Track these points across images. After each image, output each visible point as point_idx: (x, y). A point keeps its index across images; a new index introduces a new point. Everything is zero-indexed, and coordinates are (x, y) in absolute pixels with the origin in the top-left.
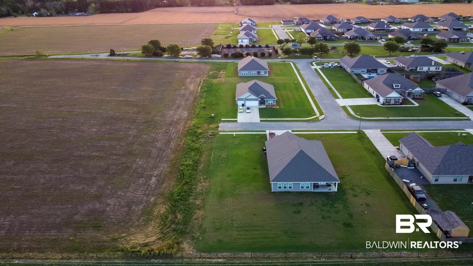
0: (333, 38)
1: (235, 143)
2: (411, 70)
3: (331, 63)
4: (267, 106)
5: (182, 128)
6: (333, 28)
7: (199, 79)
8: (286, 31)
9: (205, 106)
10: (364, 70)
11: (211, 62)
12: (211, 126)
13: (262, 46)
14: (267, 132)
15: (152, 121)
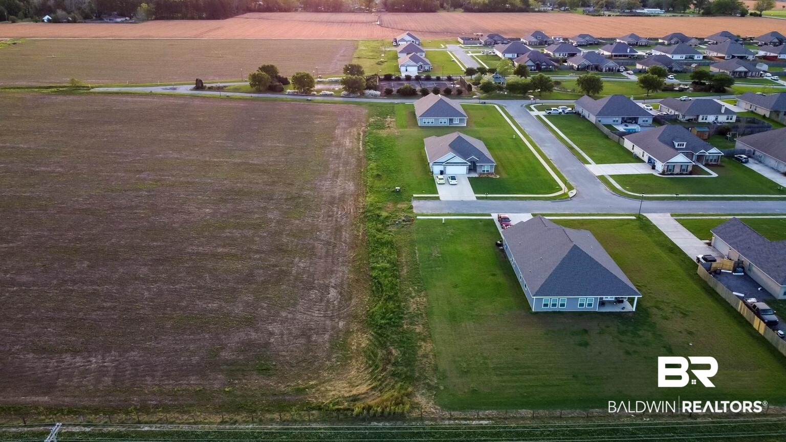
0: (551, 67)
1: (448, 234)
2: (688, 120)
3: (562, 106)
4: (481, 174)
5: (353, 209)
6: (546, 51)
7: (355, 129)
8: (471, 54)
9: (380, 173)
10: (617, 119)
11: (366, 103)
12: (399, 206)
13: (441, 77)
14: (495, 216)
15: (299, 197)
